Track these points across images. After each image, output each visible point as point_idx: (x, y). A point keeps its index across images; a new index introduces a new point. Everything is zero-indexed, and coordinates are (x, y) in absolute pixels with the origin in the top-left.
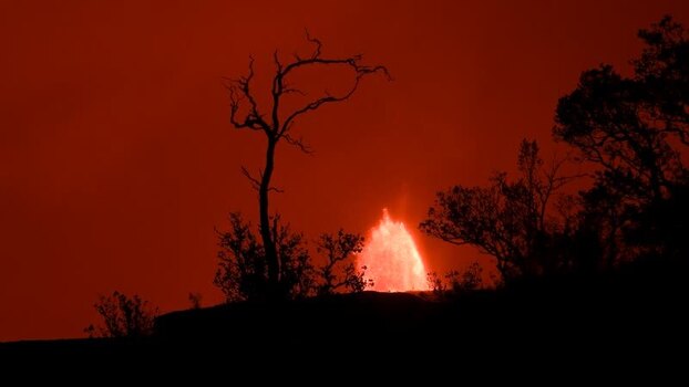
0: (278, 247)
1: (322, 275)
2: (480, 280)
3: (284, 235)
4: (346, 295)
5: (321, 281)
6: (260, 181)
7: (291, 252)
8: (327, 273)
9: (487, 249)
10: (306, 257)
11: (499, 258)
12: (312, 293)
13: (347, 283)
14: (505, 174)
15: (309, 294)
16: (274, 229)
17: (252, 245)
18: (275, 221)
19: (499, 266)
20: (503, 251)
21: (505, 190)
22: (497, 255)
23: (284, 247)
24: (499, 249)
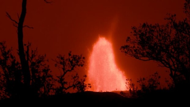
0: (30, 64)
1: (58, 81)
2: (159, 84)
3: (33, 56)
4: (73, 94)
5: (57, 85)
6: (18, 22)
7: (38, 66)
8: (61, 80)
9: (163, 64)
10: (48, 70)
11: (171, 69)
12: (52, 93)
13: (74, 86)
14: (175, 15)
15: (50, 94)
16: (27, 52)
17: (13, 63)
18: (28, 47)
19: (171, 75)
20: (174, 65)
21: (175, 26)
22: (170, 67)
23: (33, 64)
24: (171, 63)
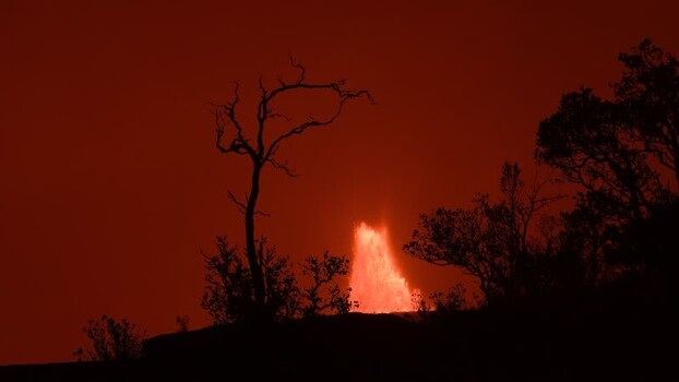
0: (264, 271)
1: (308, 297)
2: (464, 301)
3: (269, 258)
4: (331, 317)
5: (308, 303)
6: (246, 206)
7: (276, 274)
8: (312, 295)
9: (469, 269)
10: (292, 280)
11: (483, 279)
12: (298, 315)
13: (333, 305)
14: (487, 196)
15: (295, 316)
16: (260, 252)
17: (239, 269)
18: (261, 245)
19: (482, 287)
20: (487, 272)
21: (488, 212)
22: (481, 275)
23: (270, 270)
24: (482, 270)
